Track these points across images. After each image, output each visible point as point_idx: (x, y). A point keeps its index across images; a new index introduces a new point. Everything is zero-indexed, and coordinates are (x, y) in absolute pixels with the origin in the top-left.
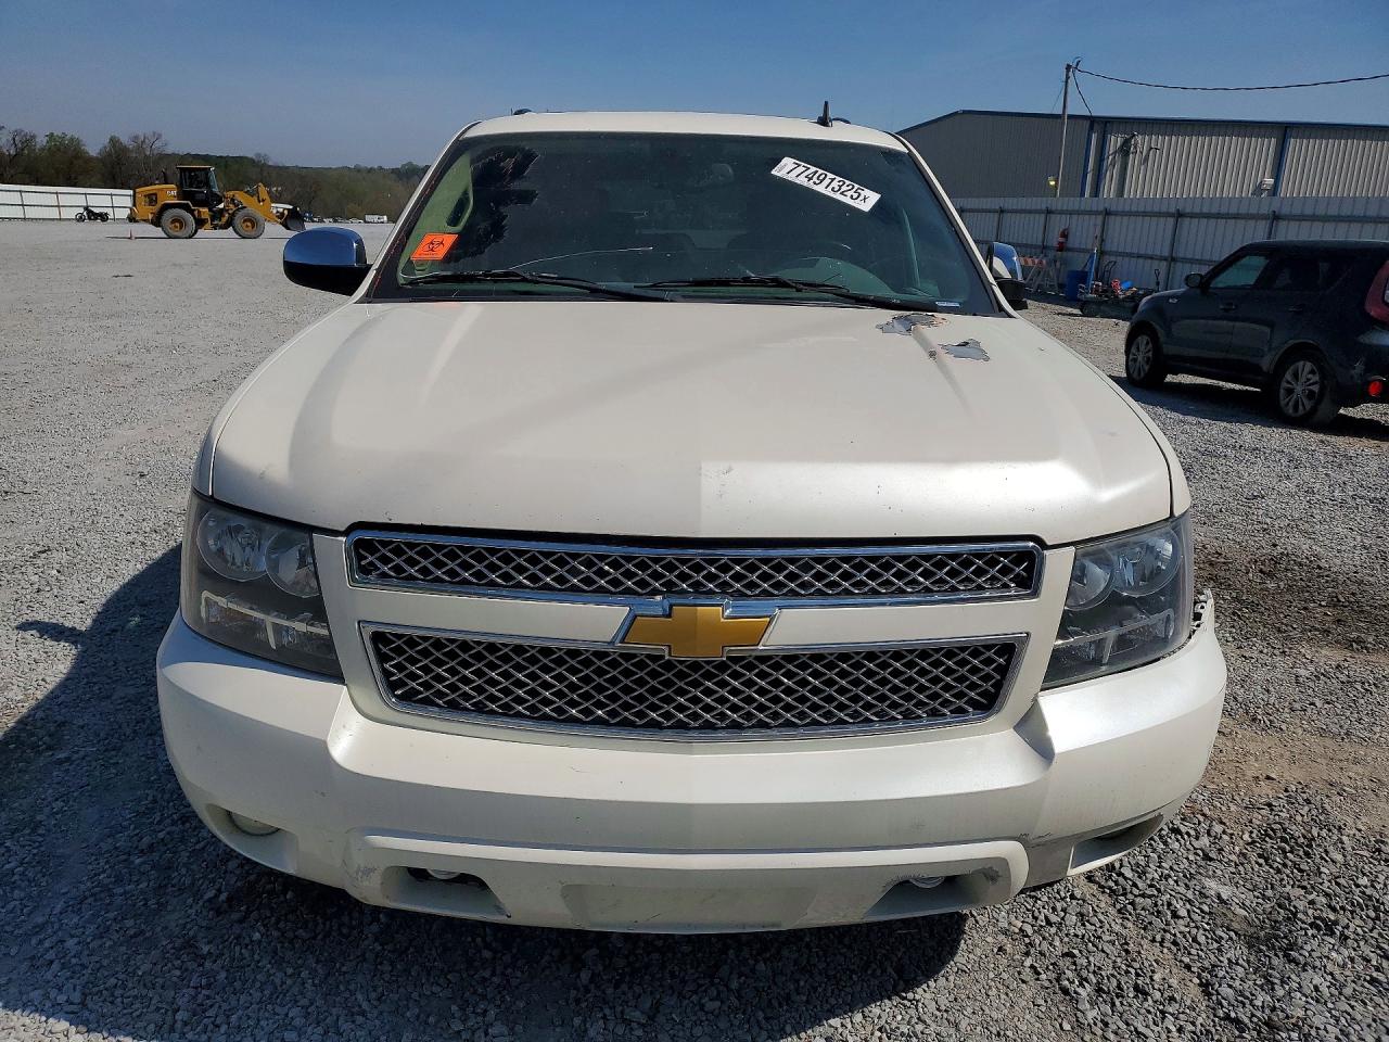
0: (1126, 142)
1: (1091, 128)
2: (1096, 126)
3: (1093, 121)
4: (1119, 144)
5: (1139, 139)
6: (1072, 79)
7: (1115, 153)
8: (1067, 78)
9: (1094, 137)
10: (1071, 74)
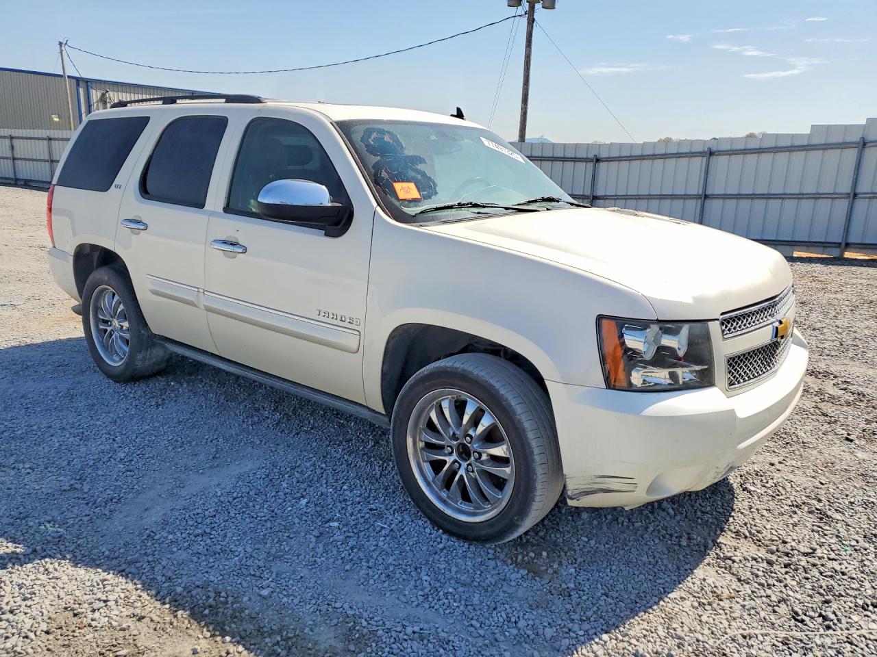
0: (103, 95)
1: (78, 85)
2: (81, 83)
3: (78, 81)
4: (99, 97)
5: (111, 94)
6: (64, 52)
7: (97, 102)
8: (62, 51)
9: (81, 90)
10: (63, 48)
